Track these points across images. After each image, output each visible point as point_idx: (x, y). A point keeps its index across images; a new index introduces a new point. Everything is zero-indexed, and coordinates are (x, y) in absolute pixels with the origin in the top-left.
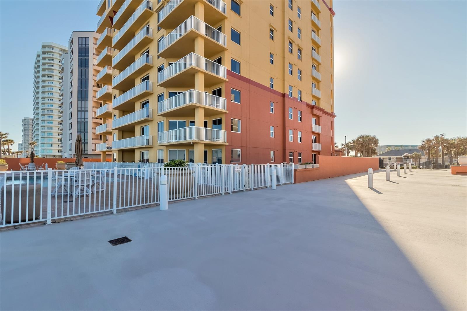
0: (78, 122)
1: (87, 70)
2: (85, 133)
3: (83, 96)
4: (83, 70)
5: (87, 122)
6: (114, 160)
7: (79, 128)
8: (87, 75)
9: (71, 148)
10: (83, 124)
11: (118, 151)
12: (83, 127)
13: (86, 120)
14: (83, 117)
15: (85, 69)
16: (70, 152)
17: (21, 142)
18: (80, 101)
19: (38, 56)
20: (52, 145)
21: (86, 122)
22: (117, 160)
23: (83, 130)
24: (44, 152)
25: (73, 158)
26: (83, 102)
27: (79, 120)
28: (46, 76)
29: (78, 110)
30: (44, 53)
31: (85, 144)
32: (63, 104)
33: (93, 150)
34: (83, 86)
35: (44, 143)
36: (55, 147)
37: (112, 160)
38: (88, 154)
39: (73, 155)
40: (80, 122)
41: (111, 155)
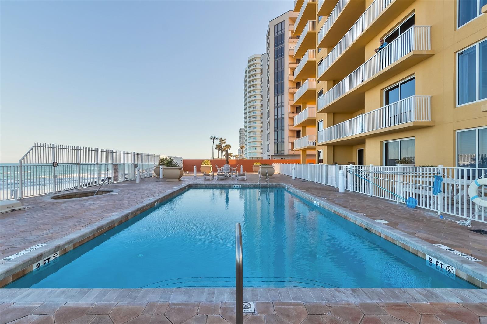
0: (275, 119)
1: (282, 59)
2: (281, 131)
3: (279, 91)
4: (279, 61)
5: (284, 118)
6: (321, 162)
7: (276, 126)
8: (283, 65)
9: (269, 149)
10: (279, 121)
11: (326, 146)
12: (279, 125)
13: (282, 116)
14: (279, 113)
15: (281, 59)
16: (268, 153)
17: (239, 149)
18: (276, 96)
19: (246, 71)
20: (256, 148)
21: (282, 119)
22: (325, 161)
23: (279, 129)
24: (251, 155)
25: (270, 159)
26: (279, 97)
27: (276, 117)
28: (251, 87)
29: (274, 107)
30: (249, 66)
31: (282, 144)
32: (262, 115)
33: (289, 150)
34: (279, 79)
35: (251, 147)
36: (259, 150)
37: (317, 161)
38: (285, 154)
39: (270, 156)
40: (276, 120)
41: (315, 155)
